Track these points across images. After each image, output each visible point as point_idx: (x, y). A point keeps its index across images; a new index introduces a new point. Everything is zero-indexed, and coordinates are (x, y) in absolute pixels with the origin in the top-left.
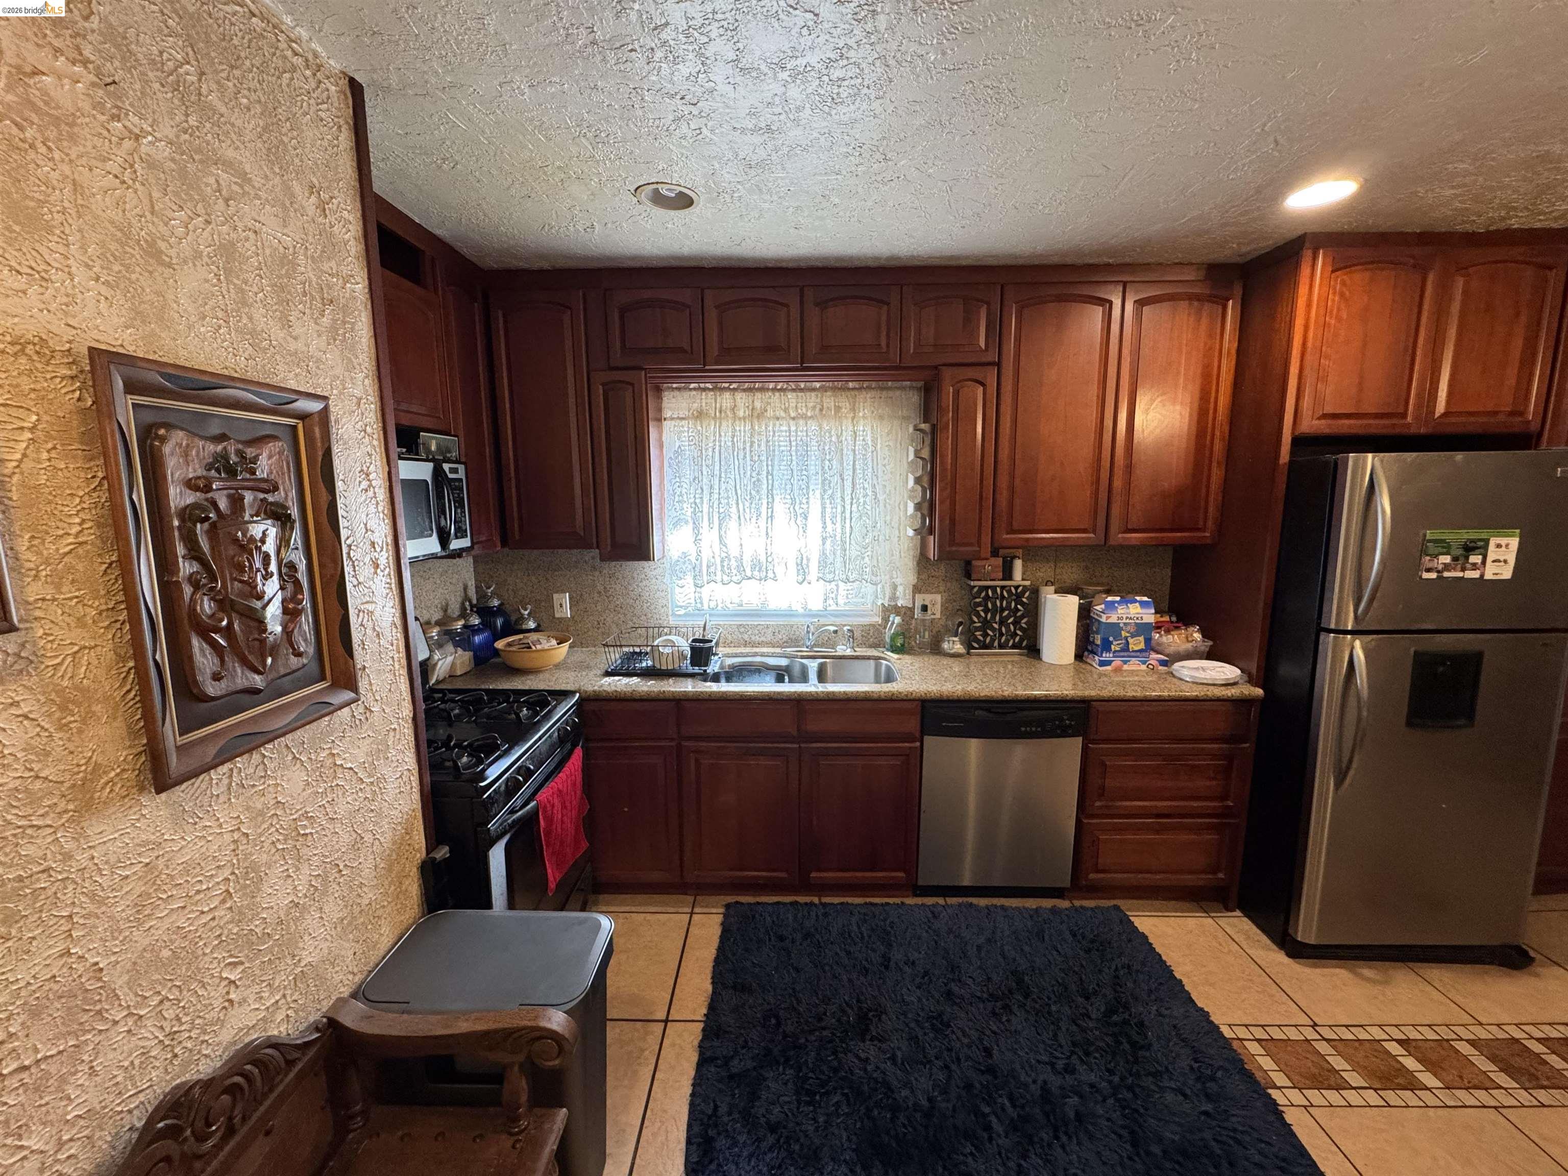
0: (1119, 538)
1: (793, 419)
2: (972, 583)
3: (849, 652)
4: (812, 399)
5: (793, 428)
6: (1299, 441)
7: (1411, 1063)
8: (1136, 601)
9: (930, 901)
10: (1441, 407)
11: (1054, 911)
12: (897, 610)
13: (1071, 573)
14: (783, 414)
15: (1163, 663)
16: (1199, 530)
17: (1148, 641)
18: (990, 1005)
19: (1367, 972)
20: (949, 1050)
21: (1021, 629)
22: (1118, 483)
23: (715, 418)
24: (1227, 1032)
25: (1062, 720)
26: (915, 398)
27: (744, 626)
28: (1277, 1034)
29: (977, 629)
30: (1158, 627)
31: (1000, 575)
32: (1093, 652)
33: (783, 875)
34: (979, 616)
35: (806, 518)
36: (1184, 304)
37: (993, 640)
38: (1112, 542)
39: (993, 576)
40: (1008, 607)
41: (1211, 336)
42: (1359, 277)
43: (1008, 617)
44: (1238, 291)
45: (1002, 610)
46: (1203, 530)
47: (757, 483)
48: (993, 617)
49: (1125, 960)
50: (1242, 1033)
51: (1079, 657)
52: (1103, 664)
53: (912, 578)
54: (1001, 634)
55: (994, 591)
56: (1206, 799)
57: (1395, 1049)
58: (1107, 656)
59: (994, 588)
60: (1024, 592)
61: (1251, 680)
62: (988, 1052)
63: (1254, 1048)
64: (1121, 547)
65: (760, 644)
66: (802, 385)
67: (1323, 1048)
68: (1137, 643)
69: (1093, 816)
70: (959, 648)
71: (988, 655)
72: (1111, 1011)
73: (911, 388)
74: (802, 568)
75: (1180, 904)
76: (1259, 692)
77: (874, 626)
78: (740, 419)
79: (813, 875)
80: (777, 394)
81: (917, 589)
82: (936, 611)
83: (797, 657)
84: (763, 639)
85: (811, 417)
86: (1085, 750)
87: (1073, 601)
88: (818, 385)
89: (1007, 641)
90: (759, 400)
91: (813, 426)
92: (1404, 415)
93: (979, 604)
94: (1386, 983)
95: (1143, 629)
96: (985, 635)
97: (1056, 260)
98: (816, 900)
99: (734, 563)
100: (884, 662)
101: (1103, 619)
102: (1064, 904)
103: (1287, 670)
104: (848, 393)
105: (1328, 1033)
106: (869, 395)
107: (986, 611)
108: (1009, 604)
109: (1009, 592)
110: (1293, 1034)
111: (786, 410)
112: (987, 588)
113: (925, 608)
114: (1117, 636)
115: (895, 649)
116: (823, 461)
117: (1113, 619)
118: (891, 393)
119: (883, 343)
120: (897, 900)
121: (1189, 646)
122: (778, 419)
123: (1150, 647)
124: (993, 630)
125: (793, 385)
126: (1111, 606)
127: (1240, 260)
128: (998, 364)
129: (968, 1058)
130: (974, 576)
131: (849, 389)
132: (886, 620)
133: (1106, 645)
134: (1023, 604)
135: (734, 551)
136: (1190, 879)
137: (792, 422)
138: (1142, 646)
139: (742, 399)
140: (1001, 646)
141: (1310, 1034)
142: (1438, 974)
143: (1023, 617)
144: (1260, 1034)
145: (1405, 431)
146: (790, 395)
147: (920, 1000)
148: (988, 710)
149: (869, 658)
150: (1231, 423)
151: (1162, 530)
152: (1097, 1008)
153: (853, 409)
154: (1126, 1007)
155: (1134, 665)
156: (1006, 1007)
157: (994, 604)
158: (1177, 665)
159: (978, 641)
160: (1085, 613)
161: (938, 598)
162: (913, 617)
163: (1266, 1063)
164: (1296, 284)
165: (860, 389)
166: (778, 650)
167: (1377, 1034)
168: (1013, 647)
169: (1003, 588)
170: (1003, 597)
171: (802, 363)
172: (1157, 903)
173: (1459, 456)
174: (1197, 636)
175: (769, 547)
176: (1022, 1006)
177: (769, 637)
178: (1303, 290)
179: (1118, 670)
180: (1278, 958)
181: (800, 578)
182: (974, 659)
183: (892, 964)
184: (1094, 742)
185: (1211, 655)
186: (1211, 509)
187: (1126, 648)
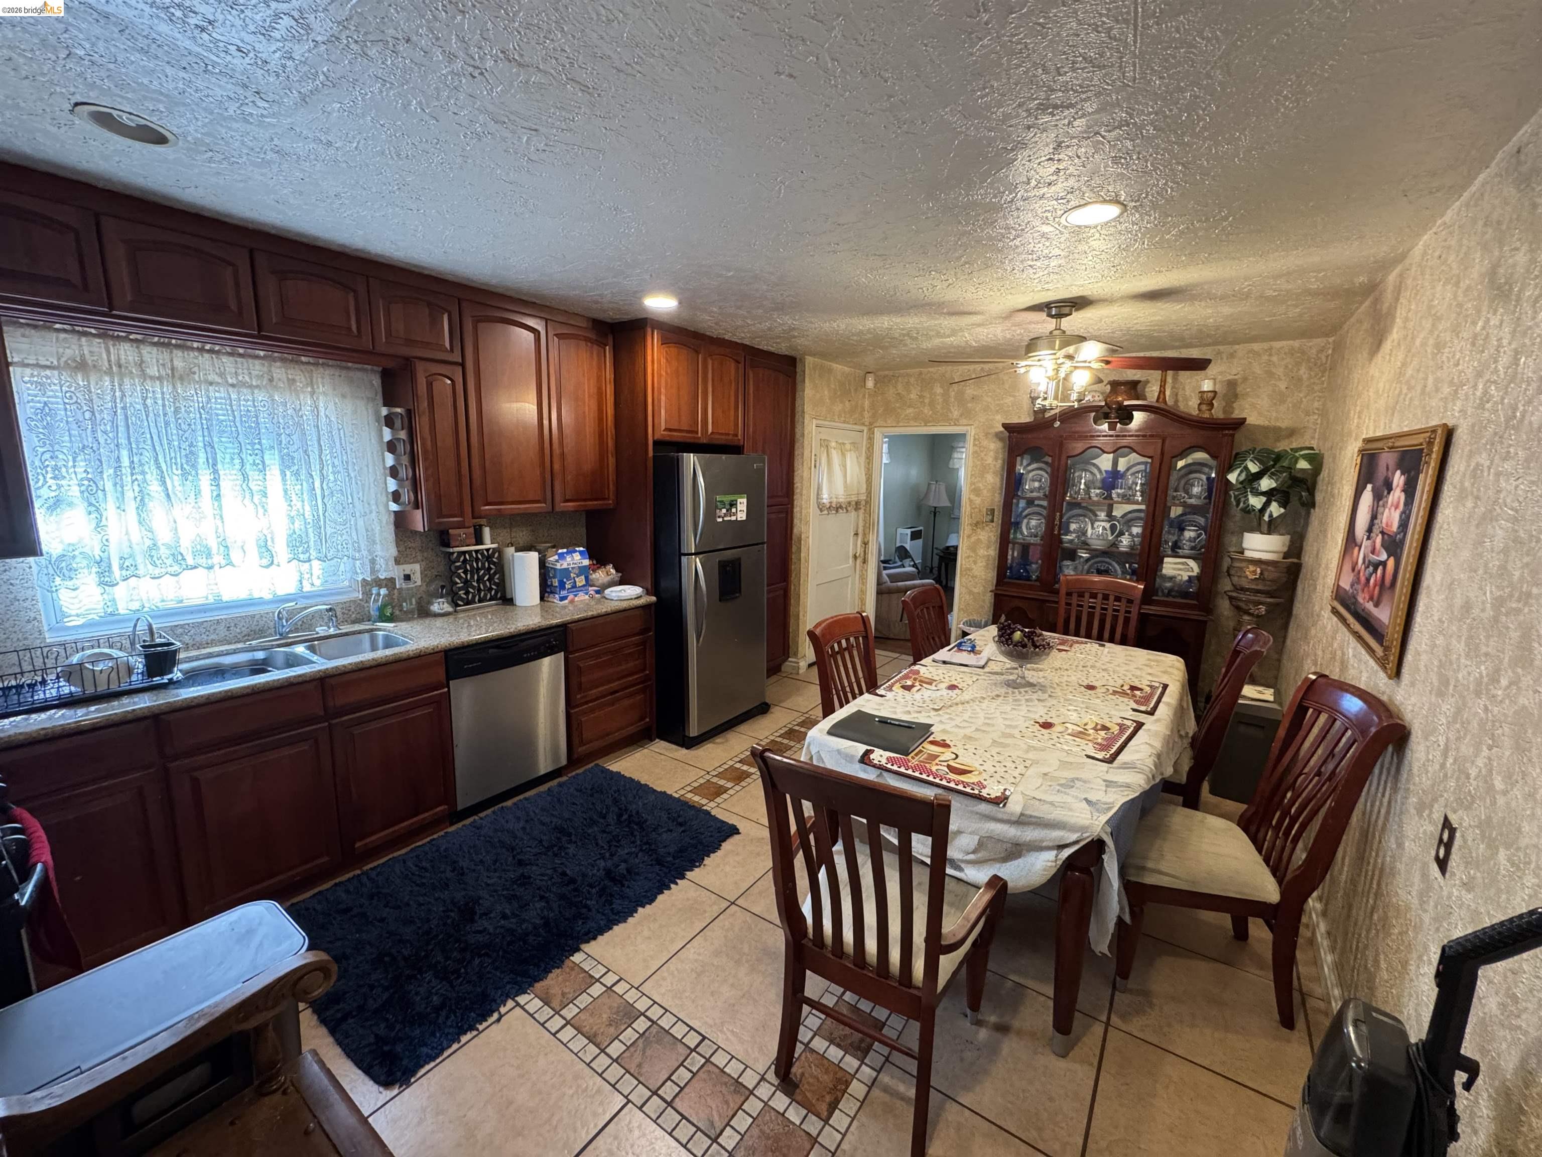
0: (562, 506)
1: (233, 386)
2: (451, 550)
3: (332, 631)
4: (257, 367)
5: (234, 396)
6: (656, 443)
7: (745, 768)
8: (576, 551)
9: (467, 822)
10: (710, 430)
11: (560, 785)
12: (379, 583)
13: (522, 536)
14: (218, 379)
15: (597, 592)
16: (604, 499)
17: (587, 578)
18: (550, 853)
19: (718, 740)
20: (539, 889)
21: (495, 584)
22: (557, 466)
23: (109, 372)
24: (677, 796)
25: (550, 642)
26: (377, 381)
27: (182, 626)
28: (696, 785)
29: (460, 589)
30: (589, 567)
31: (474, 541)
32: (552, 592)
33: (325, 859)
34: (460, 577)
35: (265, 495)
36: (583, 343)
37: (474, 597)
38: (557, 509)
39: (468, 542)
40: (483, 567)
41: (599, 368)
42: (673, 350)
43: (484, 575)
44: (611, 342)
45: (478, 569)
46: (608, 499)
47: (191, 457)
48: (472, 577)
49: (614, 788)
50: (682, 792)
51: (542, 598)
52: (562, 599)
53: (393, 551)
54: (479, 590)
55: (471, 555)
56: (636, 673)
57: (738, 765)
58: (564, 593)
59: (470, 552)
60: (494, 553)
61: (648, 593)
62: (564, 874)
63: (689, 795)
64: (563, 513)
65: (208, 644)
66: (241, 351)
67: (715, 780)
68: (581, 581)
69: (577, 706)
70: (447, 608)
71: (473, 609)
72: (620, 816)
73: (372, 370)
74: (265, 547)
75: (627, 750)
76: (654, 599)
77: (355, 601)
78: (152, 378)
79: (358, 845)
80: (207, 356)
81: (397, 562)
82: (417, 578)
83: (273, 647)
84: (213, 637)
85: (257, 387)
86: (566, 660)
87: (534, 556)
88: (262, 353)
89: (485, 595)
90: (180, 359)
91: (260, 396)
92: (697, 433)
93: (459, 568)
94: (727, 741)
95: (583, 571)
96: (467, 593)
97: (500, 291)
98: (358, 872)
99: (164, 552)
100: (381, 633)
101: (558, 566)
102: (564, 779)
103: (664, 584)
104: (303, 367)
105: (715, 773)
106: (327, 372)
107: (465, 572)
108: (483, 564)
109: (482, 554)
110: (702, 781)
111: (222, 375)
112: (464, 553)
113: (407, 578)
114: (569, 578)
115: (383, 618)
116: (280, 435)
117: (565, 566)
118: (351, 374)
119: (354, 328)
120: (442, 833)
121: (608, 578)
122: (211, 384)
123: (589, 583)
124: (473, 587)
125: (228, 349)
126: (562, 557)
127: (609, 321)
128: (463, 365)
129: (554, 884)
130: (453, 543)
131: (302, 363)
132: (367, 594)
133: (562, 586)
134: (494, 563)
135: (164, 536)
136: (632, 730)
137: (231, 389)
138: (584, 583)
139: (150, 354)
140: (480, 601)
141: (708, 777)
142: (743, 728)
143: (495, 573)
144: (689, 788)
145: (696, 441)
146: (225, 359)
147: (500, 878)
148: (497, 647)
149: (360, 632)
150: (616, 428)
151: (585, 500)
152: (612, 818)
153: (312, 384)
154: (626, 810)
155: (582, 597)
156: (560, 848)
157: (472, 566)
158: (607, 591)
159: (462, 599)
160: (542, 564)
161: (417, 567)
162: (395, 588)
163: (696, 798)
164: (645, 347)
165: (316, 364)
166: (240, 646)
167: (731, 763)
168: (490, 600)
169: (477, 551)
170: (477, 559)
171: (259, 331)
172: (617, 754)
173: (724, 457)
174: (613, 571)
175: (220, 530)
176: (570, 842)
177: (222, 632)
178: (649, 352)
179: (572, 601)
180: (682, 753)
181: (265, 562)
182: (461, 615)
183: (466, 871)
184: (572, 653)
185: (622, 582)
186: (611, 486)
187: (574, 586)
